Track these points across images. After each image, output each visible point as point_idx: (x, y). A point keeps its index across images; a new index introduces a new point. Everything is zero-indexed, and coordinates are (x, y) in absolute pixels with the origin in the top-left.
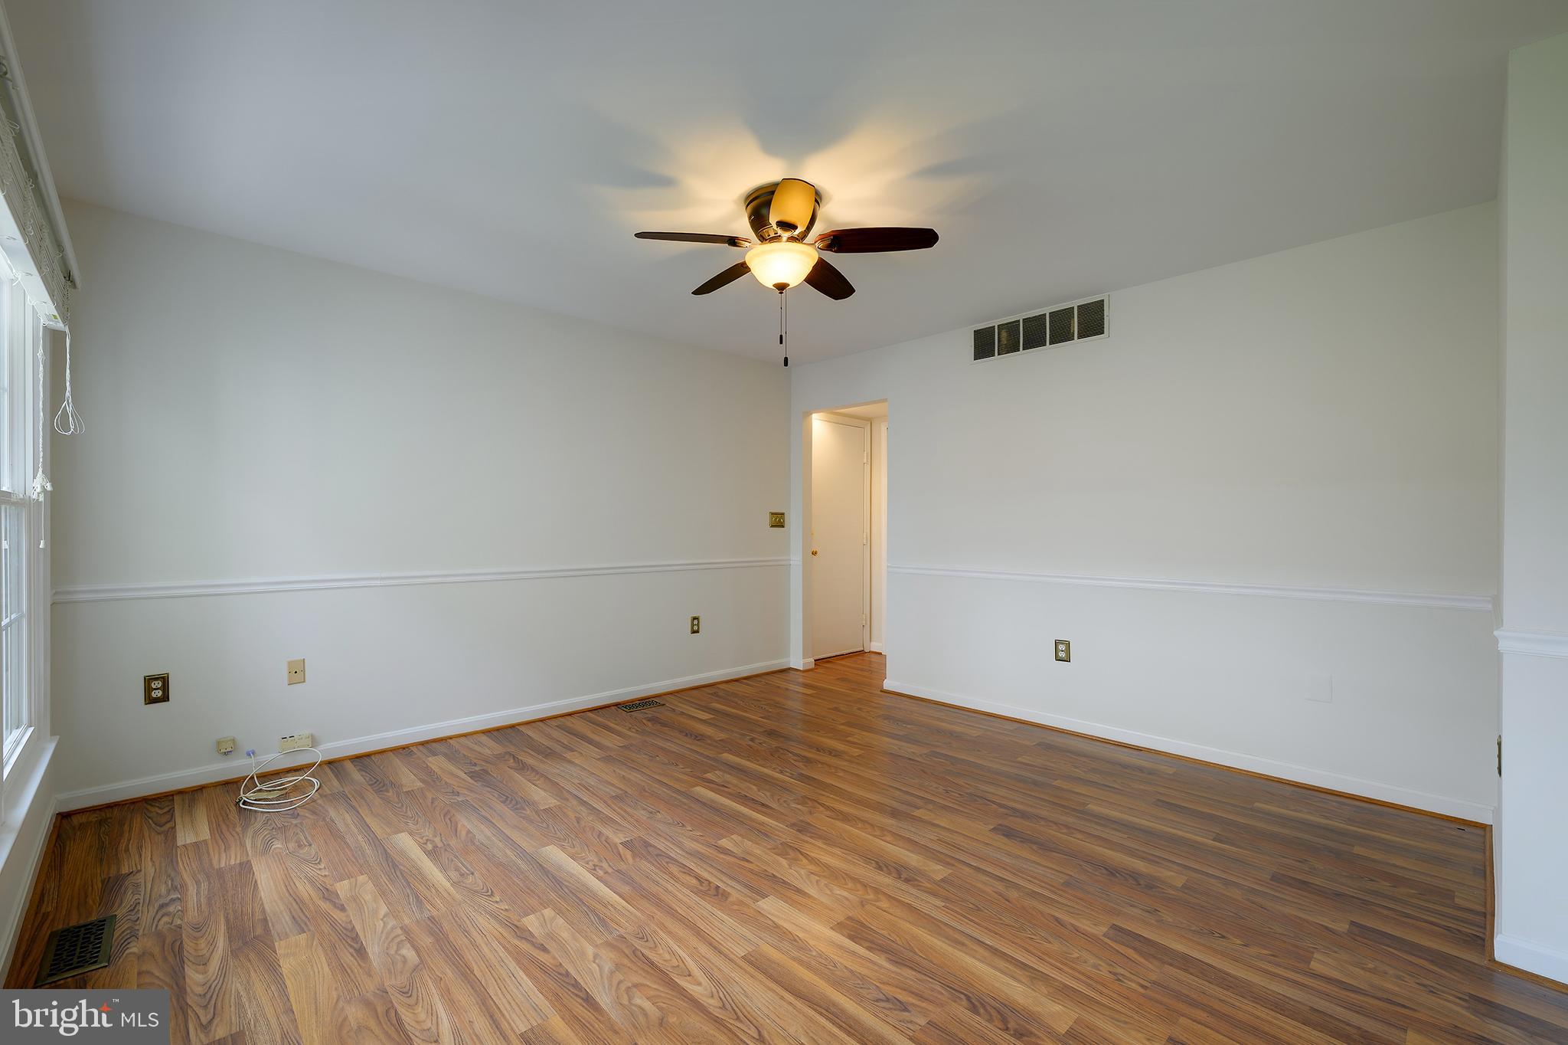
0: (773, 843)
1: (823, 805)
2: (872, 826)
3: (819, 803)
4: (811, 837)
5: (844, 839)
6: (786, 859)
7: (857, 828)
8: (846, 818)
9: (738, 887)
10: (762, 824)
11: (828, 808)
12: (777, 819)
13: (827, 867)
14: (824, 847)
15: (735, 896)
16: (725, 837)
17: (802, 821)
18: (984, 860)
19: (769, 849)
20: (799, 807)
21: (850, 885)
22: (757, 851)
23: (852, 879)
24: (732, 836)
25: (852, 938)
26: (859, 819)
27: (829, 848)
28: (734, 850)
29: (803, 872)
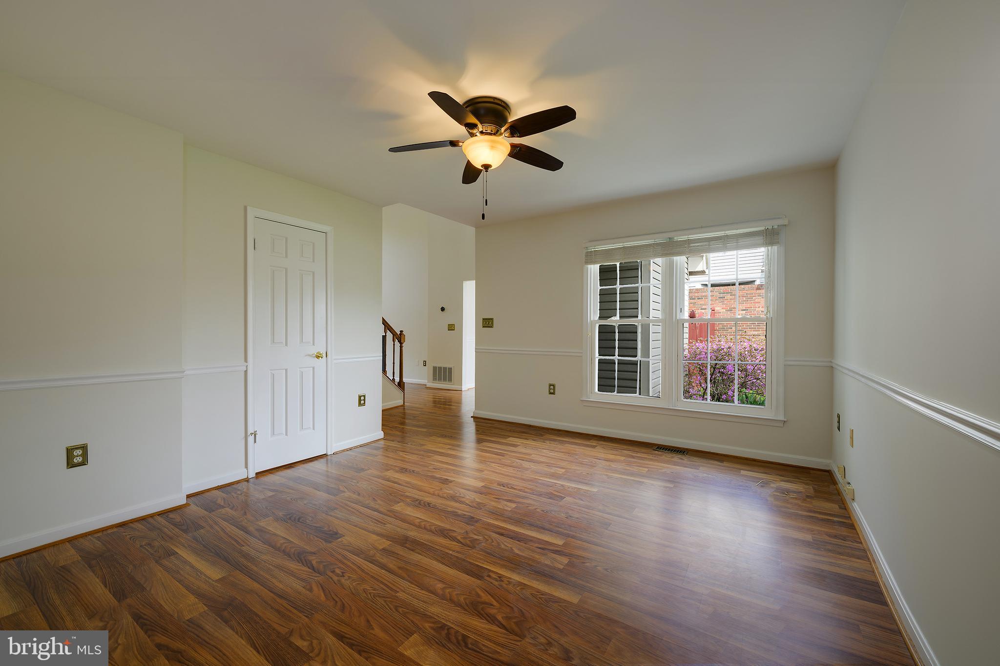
0: (487, 509)
1: (459, 542)
2: (425, 528)
3: (461, 543)
4: (465, 515)
5: (445, 516)
6: (477, 502)
7: (436, 525)
8: (443, 533)
9: (494, 488)
10: (497, 519)
11: (454, 539)
12: (489, 524)
13: (456, 501)
14: (457, 511)
15: (495, 485)
16: (514, 508)
17: (472, 525)
18: (369, 517)
19: (487, 505)
20: (476, 537)
21: (445, 495)
22: (493, 503)
23: (444, 498)
24: (511, 509)
25: (448, 479)
26: (433, 533)
27: (454, 510)
28: (506, 503)
29: (468, 497)
